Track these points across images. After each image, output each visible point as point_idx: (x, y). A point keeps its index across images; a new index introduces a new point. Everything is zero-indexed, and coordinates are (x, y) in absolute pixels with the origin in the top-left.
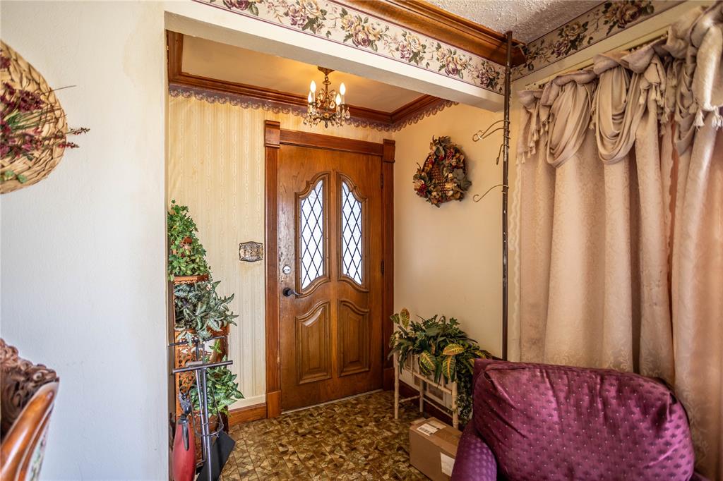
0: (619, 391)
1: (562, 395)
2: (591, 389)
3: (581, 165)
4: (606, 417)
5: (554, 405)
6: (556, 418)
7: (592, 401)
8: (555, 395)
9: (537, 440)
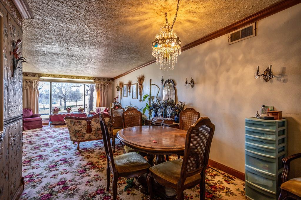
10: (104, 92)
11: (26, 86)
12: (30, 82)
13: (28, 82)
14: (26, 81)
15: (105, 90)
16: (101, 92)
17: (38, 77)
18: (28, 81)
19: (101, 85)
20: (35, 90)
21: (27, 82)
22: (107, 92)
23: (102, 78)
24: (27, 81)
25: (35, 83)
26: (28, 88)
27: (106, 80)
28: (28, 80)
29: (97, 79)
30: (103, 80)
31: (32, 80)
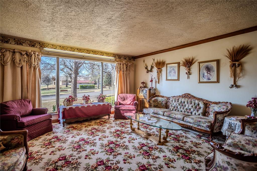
0: (24, 101)
1: (17, 103)
2: (21, 101)
3: (11, 66)
4: (23, 104)
5: (16, 105)
6: (17, 107)
7: (21, 103)
8: (16, 104)
9: (15, 110)
10: (126, 74)
11: (20, 60)
12: (27, 55)
13: (24, 55)
14: (19, 52)
15: (127, 71)
16: (123, 74)
17: (39, 48)
18: (24, 53)
19: (123, 64)
20: (35, 68)
21: (21, 54)
22: (129, 73)
23: (122, 55)
24: (22, 52)
25: (35, 56)
26: (24, 64)
27: (127, 59)
28: (24, 51)
29: (117, 57)
30: (124, 58)
31: (30, 51)
